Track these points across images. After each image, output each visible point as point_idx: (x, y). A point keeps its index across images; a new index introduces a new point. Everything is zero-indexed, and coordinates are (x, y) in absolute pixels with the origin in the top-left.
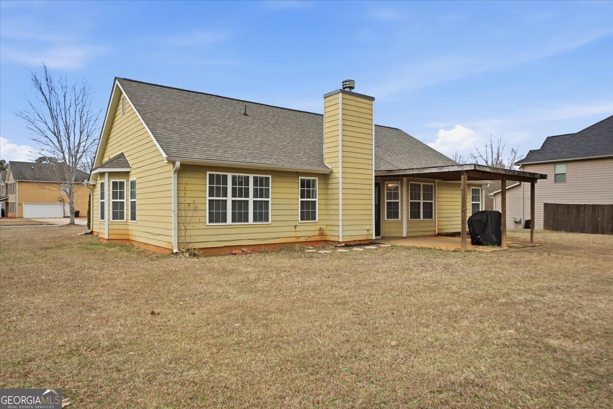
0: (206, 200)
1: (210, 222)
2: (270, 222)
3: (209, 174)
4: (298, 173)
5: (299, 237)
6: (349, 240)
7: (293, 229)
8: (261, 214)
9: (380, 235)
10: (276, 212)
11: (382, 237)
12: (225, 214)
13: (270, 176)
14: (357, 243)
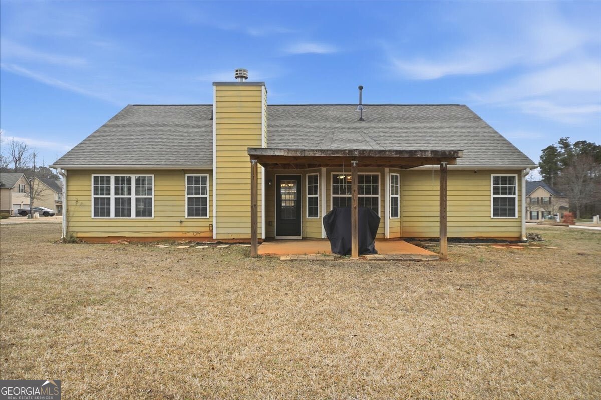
0: (91, 198)
1: (95, 216)
2: (153, 218)
3: (94, 177)
4: (185, 172)
5: (185, 233)
6: (226, 238)
7: (178, 224)
8: (145, 210)
9: (300, 236)
10: (159, 209)
11: (302, 238)
12: (109, 210)
13: (153, 176)
14: (238, 241)
